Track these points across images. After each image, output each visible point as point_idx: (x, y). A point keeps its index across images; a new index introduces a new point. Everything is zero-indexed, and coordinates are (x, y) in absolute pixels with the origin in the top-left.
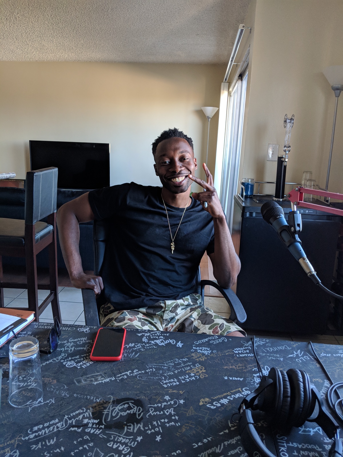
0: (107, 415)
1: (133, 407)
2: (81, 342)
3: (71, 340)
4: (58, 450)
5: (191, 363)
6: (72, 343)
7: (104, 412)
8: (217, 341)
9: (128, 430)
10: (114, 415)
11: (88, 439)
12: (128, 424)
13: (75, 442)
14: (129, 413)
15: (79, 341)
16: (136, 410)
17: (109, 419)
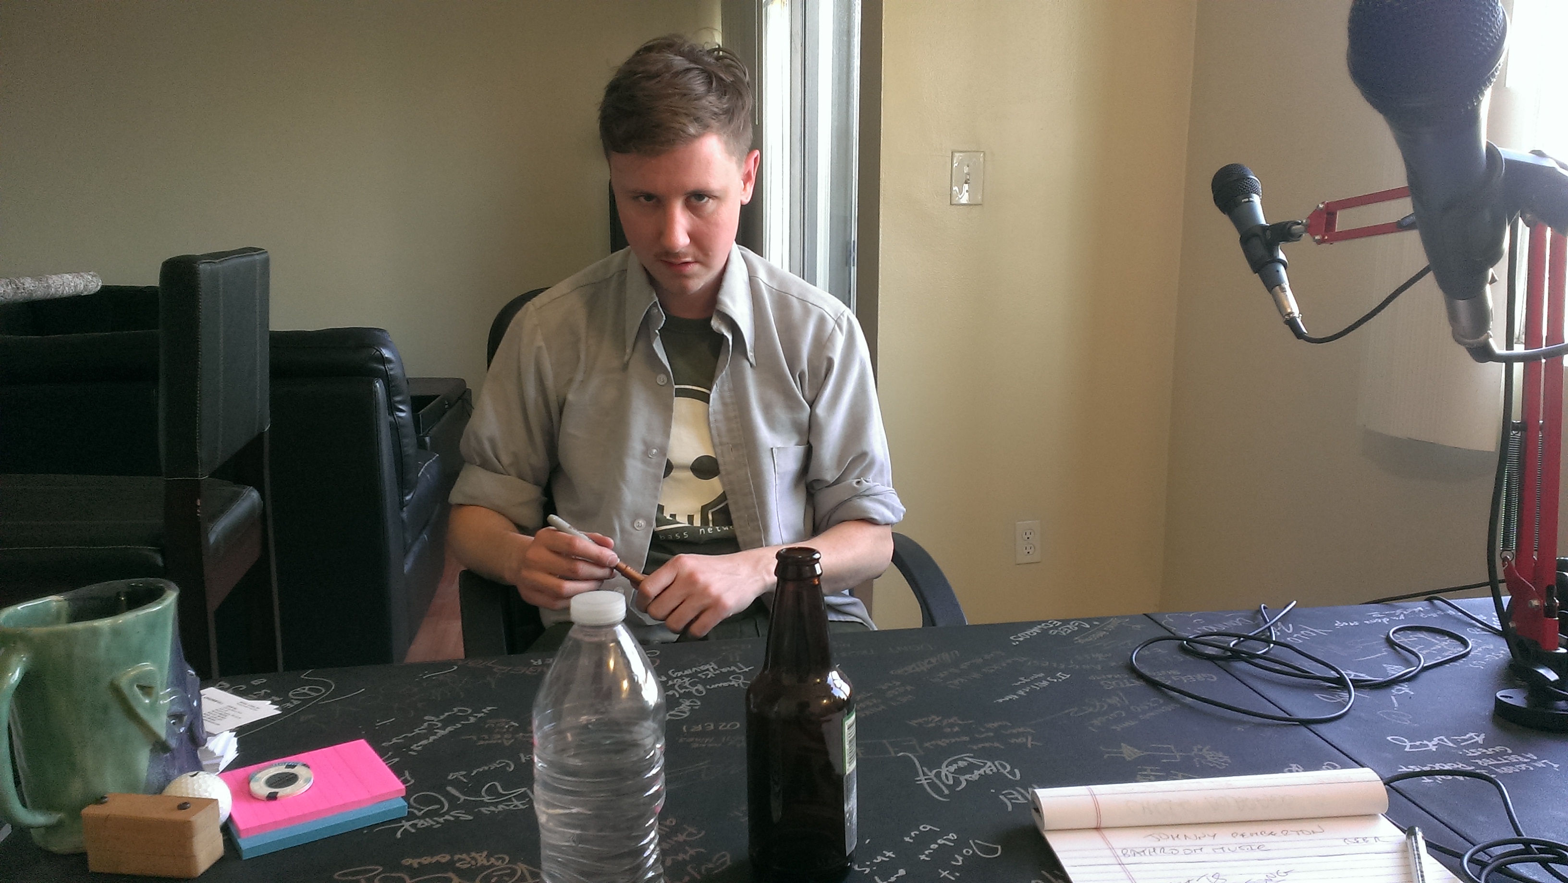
0: (932, 785)
1: (982, 764)
2: (708, 674)
3: (673, 673)
4: (880, 859)
5: (1042, 675)
6: (686, 680)
7: (920, 780)
8: (1066, 629)
9: (1013, 801)
10: (951, 782)
11: (930, 829)
12: (1004, 792)
13: (907, 839)
14: (983, 774)
15: (700, 673)
16: (993, 767)
17: (946, 792)
